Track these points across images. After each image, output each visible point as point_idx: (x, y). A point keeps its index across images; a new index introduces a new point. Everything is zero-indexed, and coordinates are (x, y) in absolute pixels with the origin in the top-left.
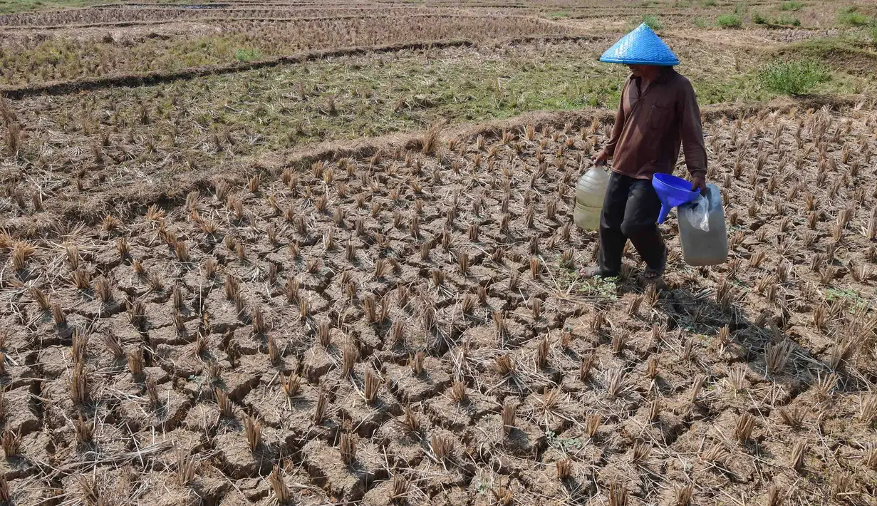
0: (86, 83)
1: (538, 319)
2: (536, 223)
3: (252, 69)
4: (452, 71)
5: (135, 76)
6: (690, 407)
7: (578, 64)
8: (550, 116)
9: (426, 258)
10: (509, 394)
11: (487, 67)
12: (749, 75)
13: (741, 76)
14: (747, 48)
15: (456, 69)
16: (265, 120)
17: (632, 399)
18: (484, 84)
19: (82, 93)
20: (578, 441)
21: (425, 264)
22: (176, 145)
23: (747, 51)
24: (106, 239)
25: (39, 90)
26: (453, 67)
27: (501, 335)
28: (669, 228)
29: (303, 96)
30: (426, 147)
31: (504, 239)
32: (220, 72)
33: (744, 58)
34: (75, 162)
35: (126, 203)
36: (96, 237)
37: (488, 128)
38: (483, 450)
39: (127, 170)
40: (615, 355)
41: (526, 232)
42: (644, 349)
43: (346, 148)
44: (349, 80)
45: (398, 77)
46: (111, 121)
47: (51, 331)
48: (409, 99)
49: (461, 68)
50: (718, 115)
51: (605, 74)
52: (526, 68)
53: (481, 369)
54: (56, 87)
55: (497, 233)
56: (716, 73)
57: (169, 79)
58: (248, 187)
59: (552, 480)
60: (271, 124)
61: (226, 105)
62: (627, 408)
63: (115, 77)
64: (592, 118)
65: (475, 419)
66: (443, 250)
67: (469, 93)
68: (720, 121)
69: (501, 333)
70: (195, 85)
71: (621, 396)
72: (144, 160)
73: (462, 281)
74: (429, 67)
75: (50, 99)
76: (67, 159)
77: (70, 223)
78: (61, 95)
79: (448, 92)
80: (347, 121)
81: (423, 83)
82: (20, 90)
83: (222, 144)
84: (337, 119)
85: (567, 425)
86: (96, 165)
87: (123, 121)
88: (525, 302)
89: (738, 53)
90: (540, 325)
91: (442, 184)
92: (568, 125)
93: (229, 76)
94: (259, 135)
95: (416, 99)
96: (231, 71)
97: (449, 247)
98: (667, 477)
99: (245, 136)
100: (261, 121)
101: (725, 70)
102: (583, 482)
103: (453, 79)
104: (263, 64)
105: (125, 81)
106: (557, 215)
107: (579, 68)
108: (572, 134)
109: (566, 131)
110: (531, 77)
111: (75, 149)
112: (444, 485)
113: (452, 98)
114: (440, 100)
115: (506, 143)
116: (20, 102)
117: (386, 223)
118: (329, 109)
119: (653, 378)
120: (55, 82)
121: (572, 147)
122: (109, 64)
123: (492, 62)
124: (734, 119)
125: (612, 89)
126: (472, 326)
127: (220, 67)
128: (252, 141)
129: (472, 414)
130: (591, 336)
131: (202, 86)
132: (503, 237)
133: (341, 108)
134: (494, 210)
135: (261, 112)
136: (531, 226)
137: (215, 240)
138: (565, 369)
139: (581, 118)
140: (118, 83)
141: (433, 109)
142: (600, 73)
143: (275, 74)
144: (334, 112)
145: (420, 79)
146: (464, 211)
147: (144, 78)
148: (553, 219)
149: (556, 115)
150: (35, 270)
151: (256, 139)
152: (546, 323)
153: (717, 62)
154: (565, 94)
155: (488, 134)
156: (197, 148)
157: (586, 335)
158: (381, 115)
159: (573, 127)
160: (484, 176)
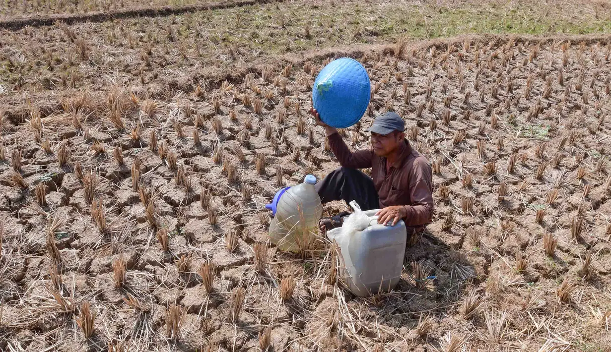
0: (118, 13)
1: (500, 150)
2: (485, 99)
3: (236, 6)
4: (388, 11)
5: (152, 9)
6: (604, 193)
7: (480, 10)
8: (479, 37)
9: (420, 115)
10: (495, 184)
11: (413, 10)
12: (606, 22)
13: (599, 22)
14: (602, 4)
15: (390, 10)
16: (260, 40)
17: (569, 189)
18: (414, 20)
19: (116, 21)
20: (542, 205)
21: (420, 119)
22: (201, 56)
23: (602, 6)
24: (198, 101)
25: (84, 18)
26: (388, 9)
27: (482, 156)
28: (573, 106)
29: (283, 25)
30: (396, 52)
31: (467, 108)
32: (214, 8)
33: (600, 10)
34: (132, 66)
35: (205, 79)
36: (192, 100)
37: (437, 43)
38: (488, 209)
39: (171, 71)
40: (554, 168)
41: (480, 105)
42: (571, 166)
43: (343, 52)
44: (312, 16)
45: (349, 15)
46: (145, 39)
47: (192, 149)
48: (362, 29)
49: (394, 10)
50: (594, 42)
51: (501, 18)
52: (442, 11)
53: (474, 172)
54: (96, 16)
55: (461, 104)
56: (581, 20)
57: (178, 12)
58: (282, 74)
59: (532, 223)
60: (265, 44)
61: (227, 30)
62: (567, 193)
63: (138, 9)
64: (508, 40)
65: (479, 195)
66: (429, 112)
67: (404, 26)
68: (596, 46)
69: (482, 155)
70: (197, 17)
71: (562, 187)
72: (181, 65)
73: (446, 129)
74: (370, 9)
75: (93, 25)
76: (126, 64)
77: (173, 90)
78: (101, 22)
79: (388, 26)
80: (320, 43)
81: (367, 19)
82: (70, 18)
83: (235, 55)
84: (312, 42)
85: (534, 199)
86: (148, 68)
87: (155, 39)
88: (491, 141)
89: (596, 7)
90: (503, 153)
91: (414, 76)
92: (491, 43)
93: (222, 11)
94: (260, 50)
95: (367, 30)
96: (221, 7)
97: (433, 110)
98: (597, 223)
99: (249, 51)
100: (257, 42)
101: (587, 18)
102: (550, 223)
103: (389, 17)
104: (244, 3)
105: (146, 13)
106: (498, 96)
107: (481, 12)
108: (495, 50)
109: (490, 47)
110: (447, 17)
111: (128, 57)
112: (471, 224)
113: (392, 29)
114: (384, 31)
115: (450, 53)
116: (71, 26)
117: (385, 96)
118: (306, 34)
119: (580, 179)
120: (95, 13)
121: (496, 57)
122: (118, 4)
123: (415, 6)
124: (605, 45)
125: (508, 27)
126: (461, 152)
127: (213, 4)
128: (255, 54)
129: (476, 193)
130: (537, 159)
131: (204, 17)
132: (465, 106)
133: (313, 34)
134: (454, 92)
135: (255, 35)
136: (483, 101)
137: (274, 103)
138: (525, 174)
139: (500, 39)
140: (142, 14)
141: (380, 37)
142: (497, 16)
143: (254, 11)
144: (308, 37)
145: (365, 16)
146: (435, 92)
147: (159, 11)
148: (496, 98)
149: (482, 36)
150: (161, 118)
151: (258, 53)
152: (506, 152)
153: (581, 12)
154: (475, 29)
155: (438, 47)
156: (217, 58)
157: (534, 158)
158: (343, 39)
159: (495, 45)
160: (441, 72)
